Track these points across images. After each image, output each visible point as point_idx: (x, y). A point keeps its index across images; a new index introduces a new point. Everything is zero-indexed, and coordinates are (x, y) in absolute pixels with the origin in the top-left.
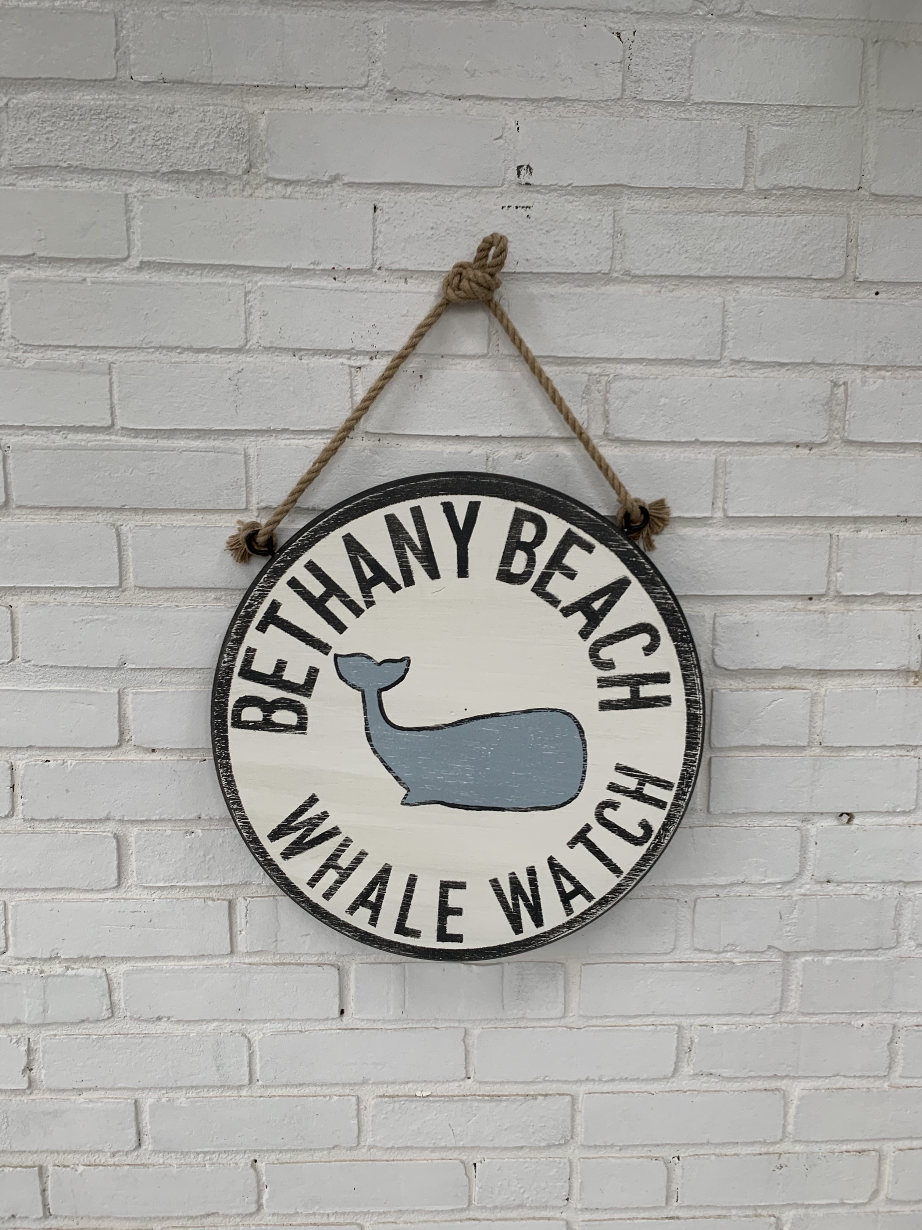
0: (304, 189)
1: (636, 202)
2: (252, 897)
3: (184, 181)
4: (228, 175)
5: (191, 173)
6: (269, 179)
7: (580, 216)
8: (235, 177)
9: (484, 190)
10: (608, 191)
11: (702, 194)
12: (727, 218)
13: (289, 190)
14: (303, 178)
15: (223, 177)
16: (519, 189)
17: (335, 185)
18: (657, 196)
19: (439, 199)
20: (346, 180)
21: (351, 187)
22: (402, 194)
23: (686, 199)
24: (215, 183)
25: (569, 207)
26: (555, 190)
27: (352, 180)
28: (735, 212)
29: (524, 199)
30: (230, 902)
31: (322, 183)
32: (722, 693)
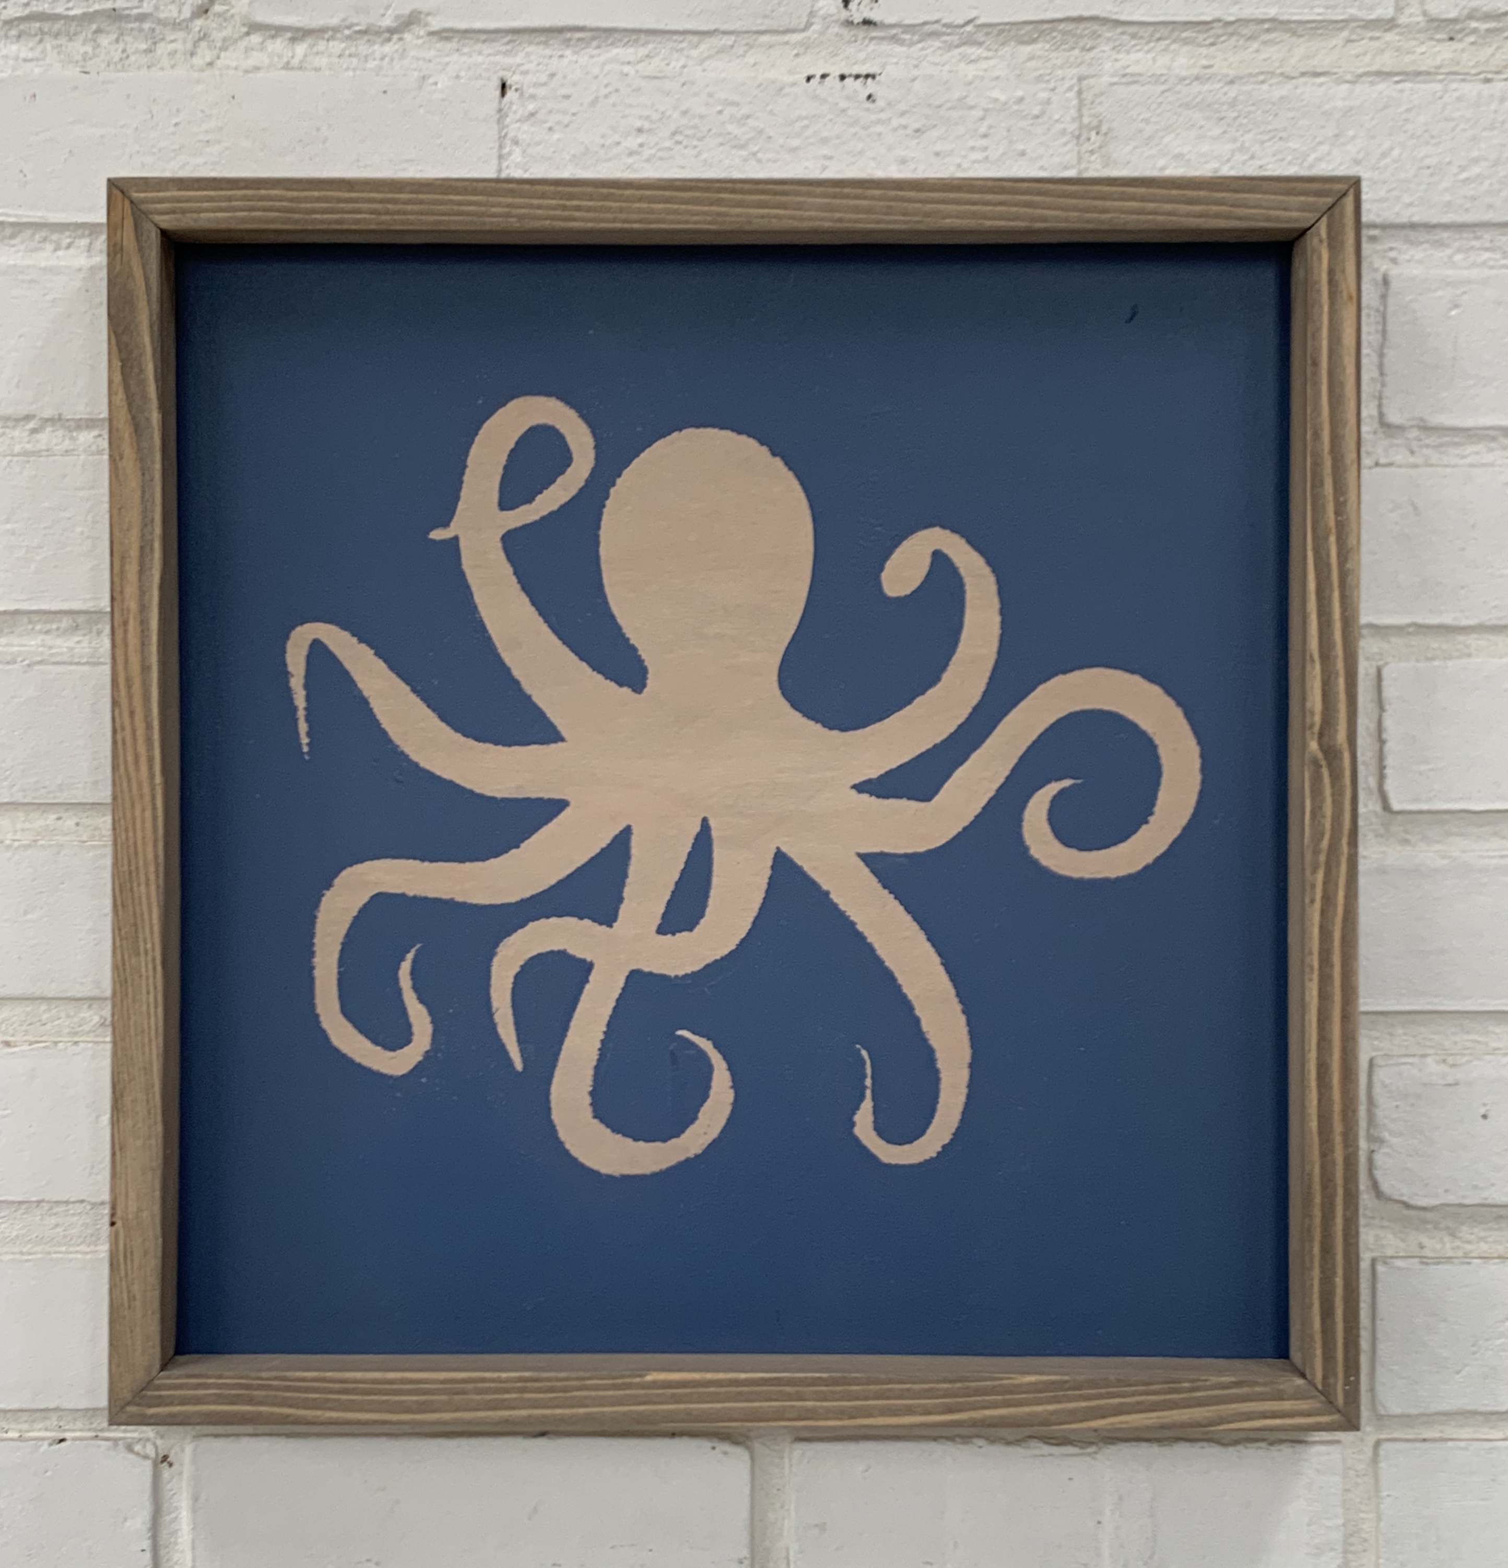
0: (337, 46)
1: (1134, 56)
3: (57, 35)
4: (159, 22)
5: (73, 18)
6: (254, 27)
7: (995, 94)
8: (176, 25)
9: (764, 39)
10: (1064, 33)
11: (1294, 33)
12: (1358, 88)
13: (301, 49)
14: (334, 21)
15: (146, 26)
16: (846, 33)
17: (407, 36)
18: (1186, 42)
19: (656, 61)
20: (436, 23)
21: (447, 39)
22: (568, 52)
23: (1255, 45)
24: (128, 39)
25: (971, 71)
26: (934, 34)
27: (449, 24)
28: (1378, 73)
29: (862, 56)
31: (378, 33)
32: (1399, 1268)
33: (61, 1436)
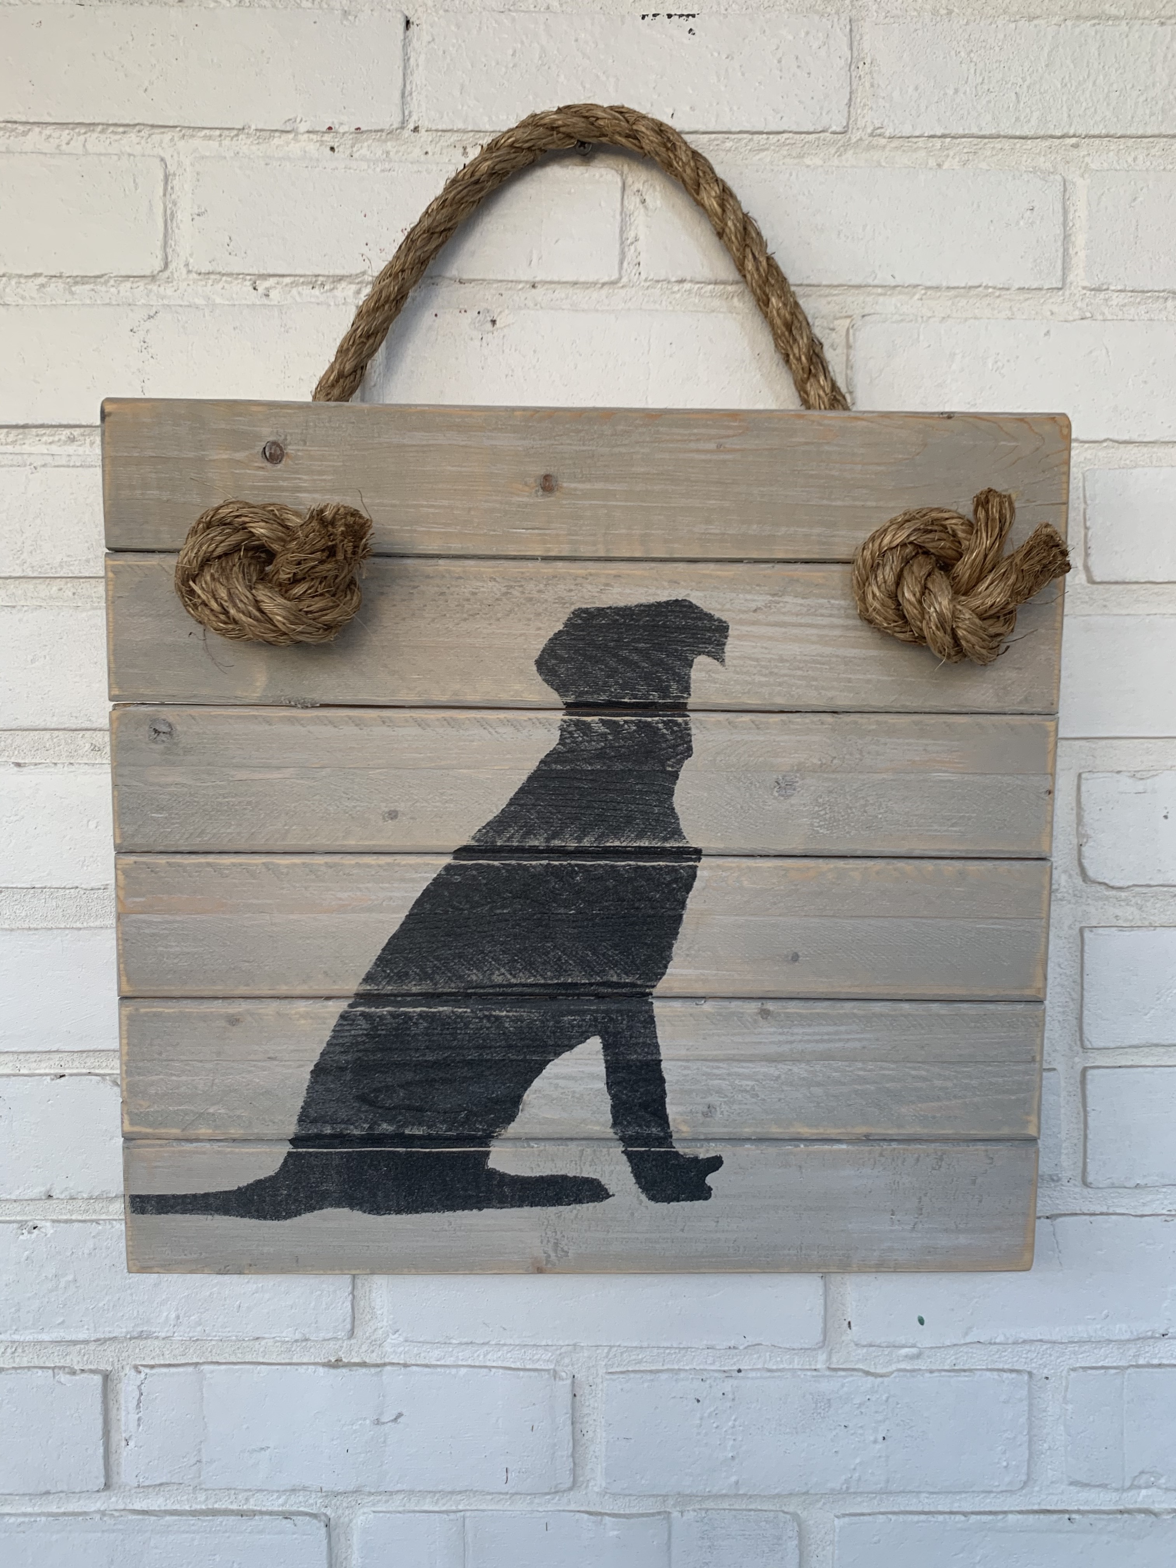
2: (152, 1367)
30: (107, 1377)
32: (1101, 935)
33: (61, 1071)
